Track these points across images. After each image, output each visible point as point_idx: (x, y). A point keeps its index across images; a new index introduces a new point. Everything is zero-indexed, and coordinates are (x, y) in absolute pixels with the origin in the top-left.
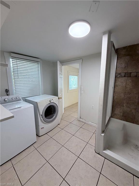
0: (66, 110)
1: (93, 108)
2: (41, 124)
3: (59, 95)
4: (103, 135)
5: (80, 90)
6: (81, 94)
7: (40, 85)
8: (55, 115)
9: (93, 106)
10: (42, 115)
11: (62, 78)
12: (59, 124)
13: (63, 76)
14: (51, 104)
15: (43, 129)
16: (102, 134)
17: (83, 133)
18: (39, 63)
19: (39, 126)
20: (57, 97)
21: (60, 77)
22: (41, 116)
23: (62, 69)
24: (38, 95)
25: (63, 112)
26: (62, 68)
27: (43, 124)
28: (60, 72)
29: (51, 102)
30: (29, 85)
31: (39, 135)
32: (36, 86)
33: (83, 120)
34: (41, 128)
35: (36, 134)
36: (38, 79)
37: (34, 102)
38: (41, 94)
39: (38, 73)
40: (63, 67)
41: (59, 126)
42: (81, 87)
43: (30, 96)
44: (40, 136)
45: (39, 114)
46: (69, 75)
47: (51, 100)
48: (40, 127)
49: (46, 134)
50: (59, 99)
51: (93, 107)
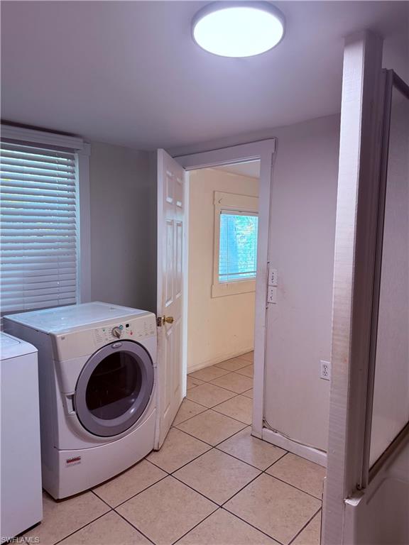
0: (197, 382)
1: (325, 373)
2: (68, 442)
3: (163, 305)
4: (353, 503)
5: (265, 285)
6: (267, 303)
7: (78, 256)
8: (137, 402)
9: (325, 366)
10: (73, 396)
11: (180, 225)
12: (154, 451)
13: (184, 218)
14: (117, 347)
15: (75, 467)
16: (347, 501)
17: (268, 501)
18: (76, 155)
19: (56, 448)
20: (154, 314)
21: (171, 223)
22: (69, 402)
23: (181, 186)
24: (61, 302)
25: (184, 393)
26: (182, 178)
27: (79, 443)
28: (170, 200)
29: (118, 336)
30: (27, 258)
31: (57, 494)
32: (59, 260)
33: (277, 438)
34: (68, 461)
35: (44, 490)
36: (69, 229)
37: (43, 332)
38: (78, 299)
39: (70, 199)
40: (187, 174)
41: (153, 458)
42: (268, 269)
43: (28, 306)
44: (59, 501)
45: (62, 393)
46: (217, 211)
47: (120, 328)
48: (63, 455)
49: (90, 490)
50: (159, 325)
51: (329, 371)
